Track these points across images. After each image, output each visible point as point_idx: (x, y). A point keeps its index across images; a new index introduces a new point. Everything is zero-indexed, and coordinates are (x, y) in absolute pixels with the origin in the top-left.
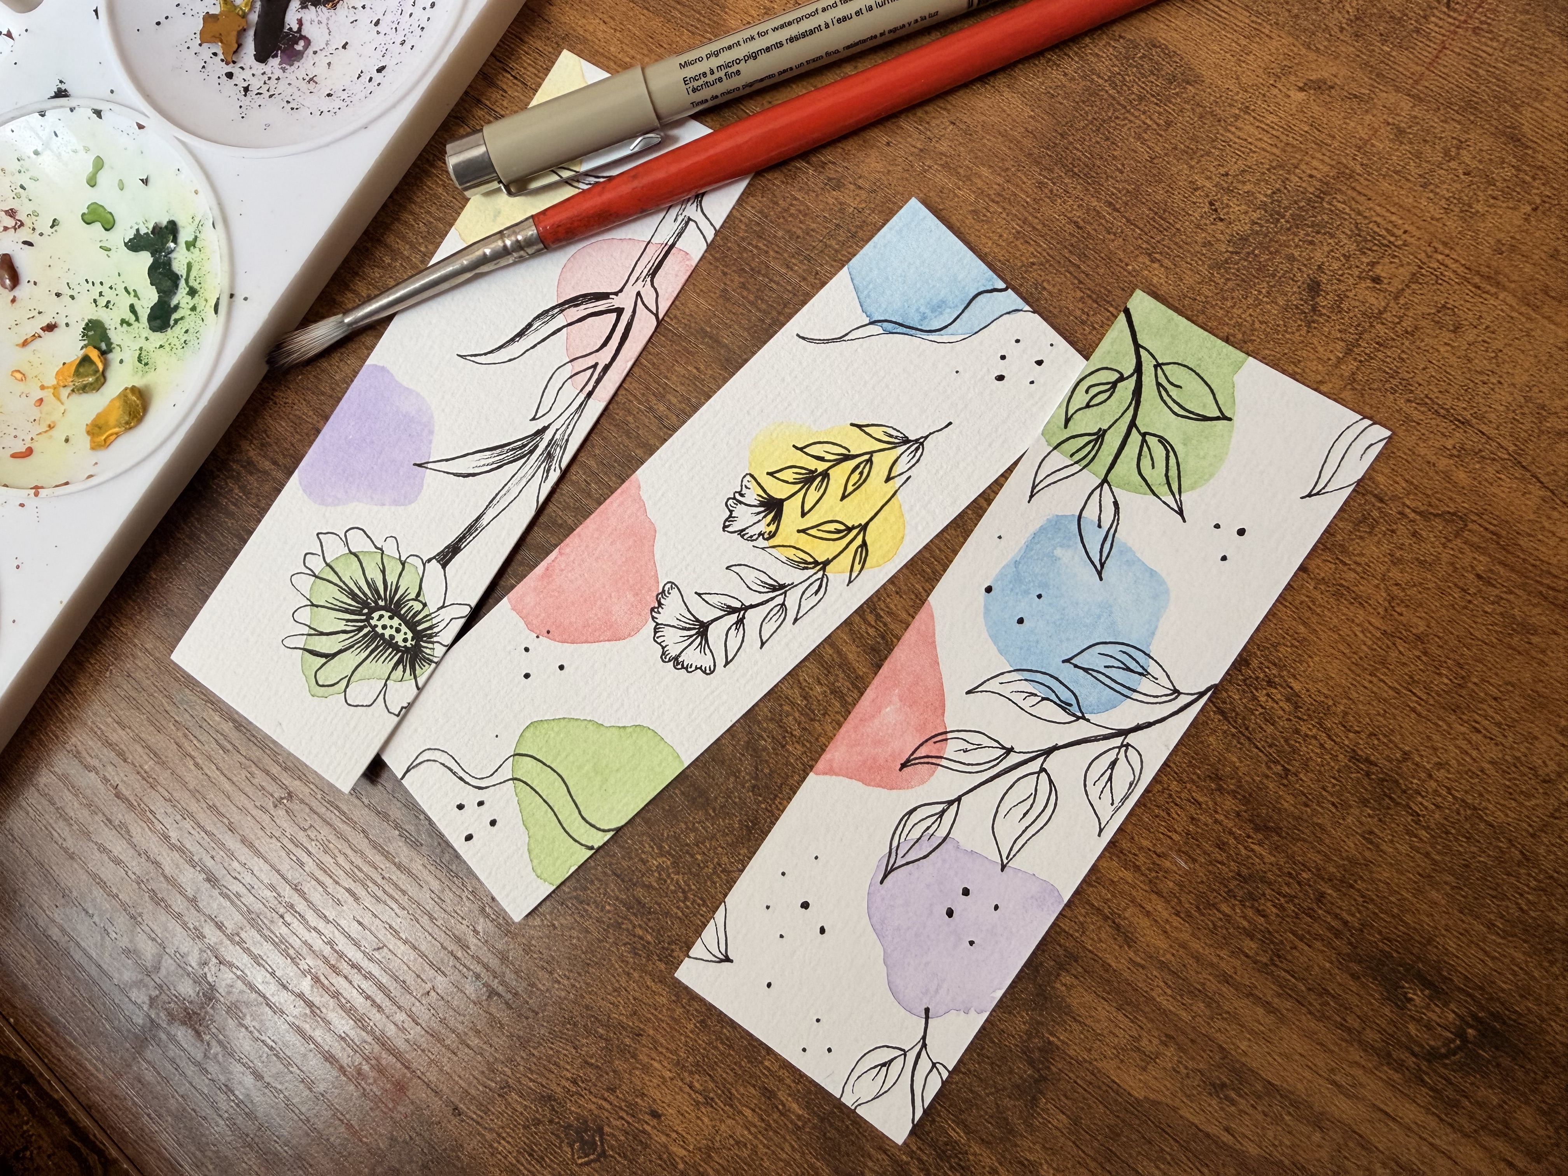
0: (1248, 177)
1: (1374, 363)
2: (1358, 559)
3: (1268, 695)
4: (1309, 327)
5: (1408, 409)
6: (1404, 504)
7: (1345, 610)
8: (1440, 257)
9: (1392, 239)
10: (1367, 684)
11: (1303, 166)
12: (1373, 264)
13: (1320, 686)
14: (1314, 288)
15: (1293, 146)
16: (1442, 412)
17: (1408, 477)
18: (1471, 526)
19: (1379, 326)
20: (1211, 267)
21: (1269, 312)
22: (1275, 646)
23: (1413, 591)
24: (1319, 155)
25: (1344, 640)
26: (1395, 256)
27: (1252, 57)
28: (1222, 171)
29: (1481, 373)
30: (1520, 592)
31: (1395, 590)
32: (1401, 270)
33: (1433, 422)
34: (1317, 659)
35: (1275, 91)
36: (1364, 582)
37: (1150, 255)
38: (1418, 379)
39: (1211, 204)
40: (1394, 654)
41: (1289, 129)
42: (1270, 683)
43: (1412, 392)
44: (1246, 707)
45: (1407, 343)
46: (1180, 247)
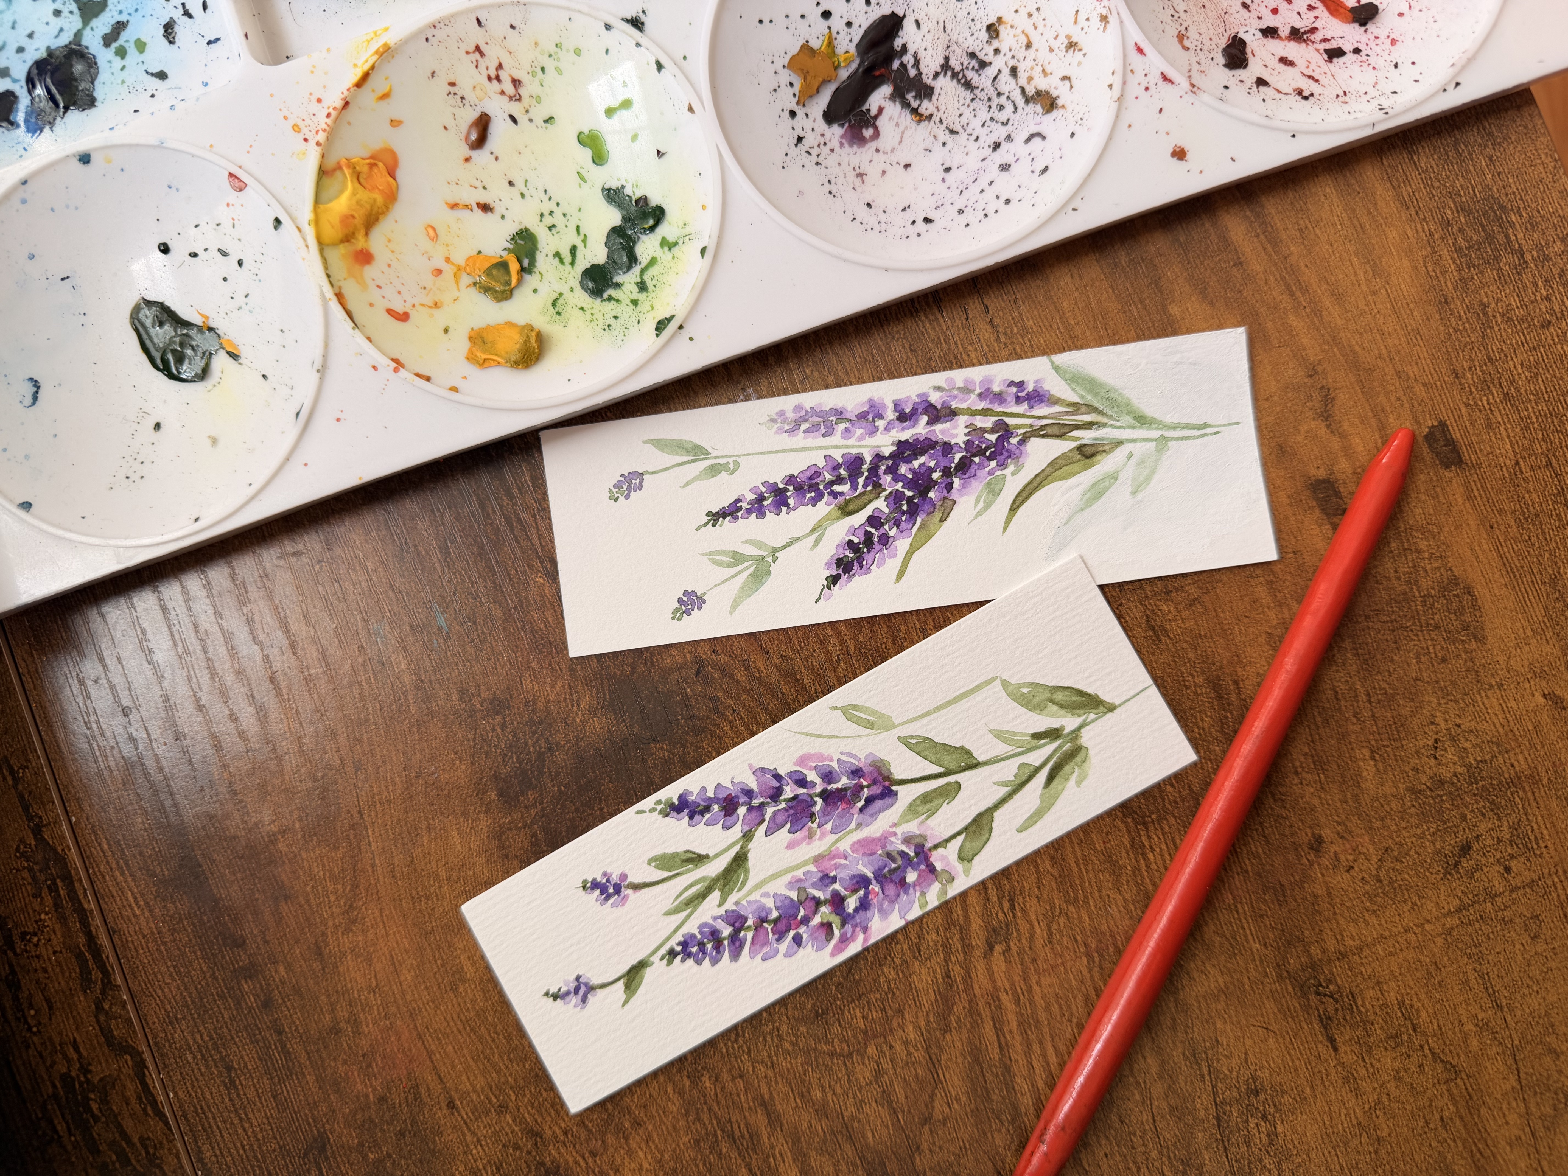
0: (1472, 737)
1: (1470, 929)
2: (1374, 1062)
3: (1257, 1125)
4: (1445, 876)
5: (1472, 976)
6: (1427, 1041)
7: (1344, 1094)
8: (1556, 880)
9: (1535, 847)
10: (1326, 1152)
11: (1512, 754)
12: (1512, 857)
13: (1296, 1136)
14: (1466, 849)
15: (1514, 735)
16: (1491, 990)
17: (1441, 1023)
18: (1459, 1081)
19: (1489, 904)
20: (1408, 789)
21: (1425, 847)
22: (1283, 1092)
23: (1395, 1105)
24: (1526, 753)
25: (1330, 1114)
26: (1528, 860)
27: (1527, 648)
28: (1458, 721)
29: (1531, 978)
30: (1460, 1144)
31: (1385, 1098)
32: (1527, 873)
33: (1480, 995)
34: (1305, 1117)
35: (1527, 685)
36: (1368, 1080)
37: (1372, 752)
38: (1490, 958)
39: (1436, 741)
40: (1356, 1141)
41: (1519, 720)
42: (1264, 1117)
43: (1480, 964)
44: (1237, 1124)
45: (1499, 928)
46: (1396, 760)
